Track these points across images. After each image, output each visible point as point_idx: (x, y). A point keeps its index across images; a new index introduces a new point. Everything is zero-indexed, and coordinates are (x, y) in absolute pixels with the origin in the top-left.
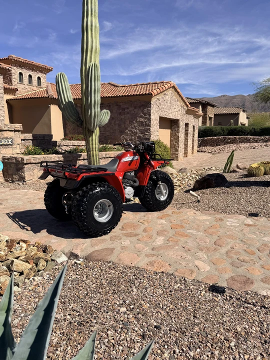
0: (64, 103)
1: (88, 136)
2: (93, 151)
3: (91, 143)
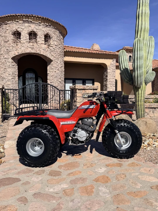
0: (122, 70)
1: (136, 91)
2: (139, 102)
3: (137, 96)
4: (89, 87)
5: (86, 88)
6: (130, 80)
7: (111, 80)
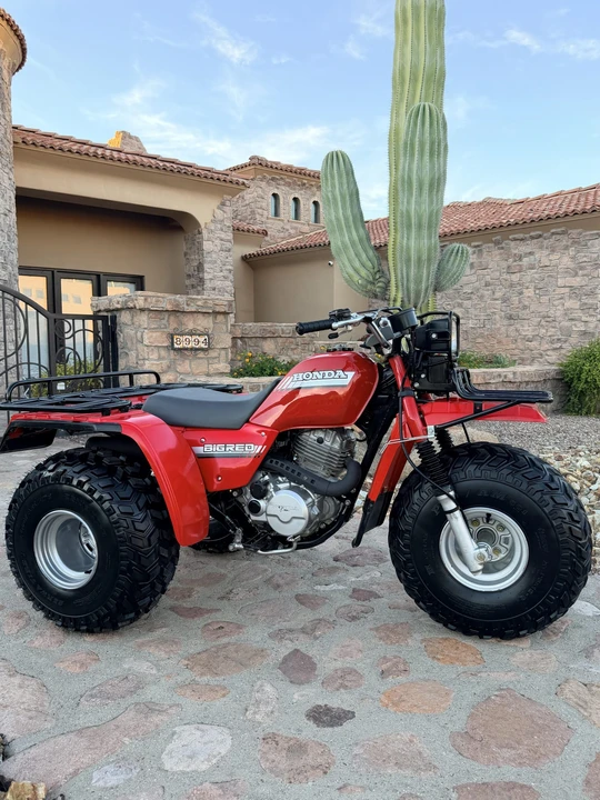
4: (199, 303)
5: (186, 307)
6: (374, 279)
7: (218, 283)
